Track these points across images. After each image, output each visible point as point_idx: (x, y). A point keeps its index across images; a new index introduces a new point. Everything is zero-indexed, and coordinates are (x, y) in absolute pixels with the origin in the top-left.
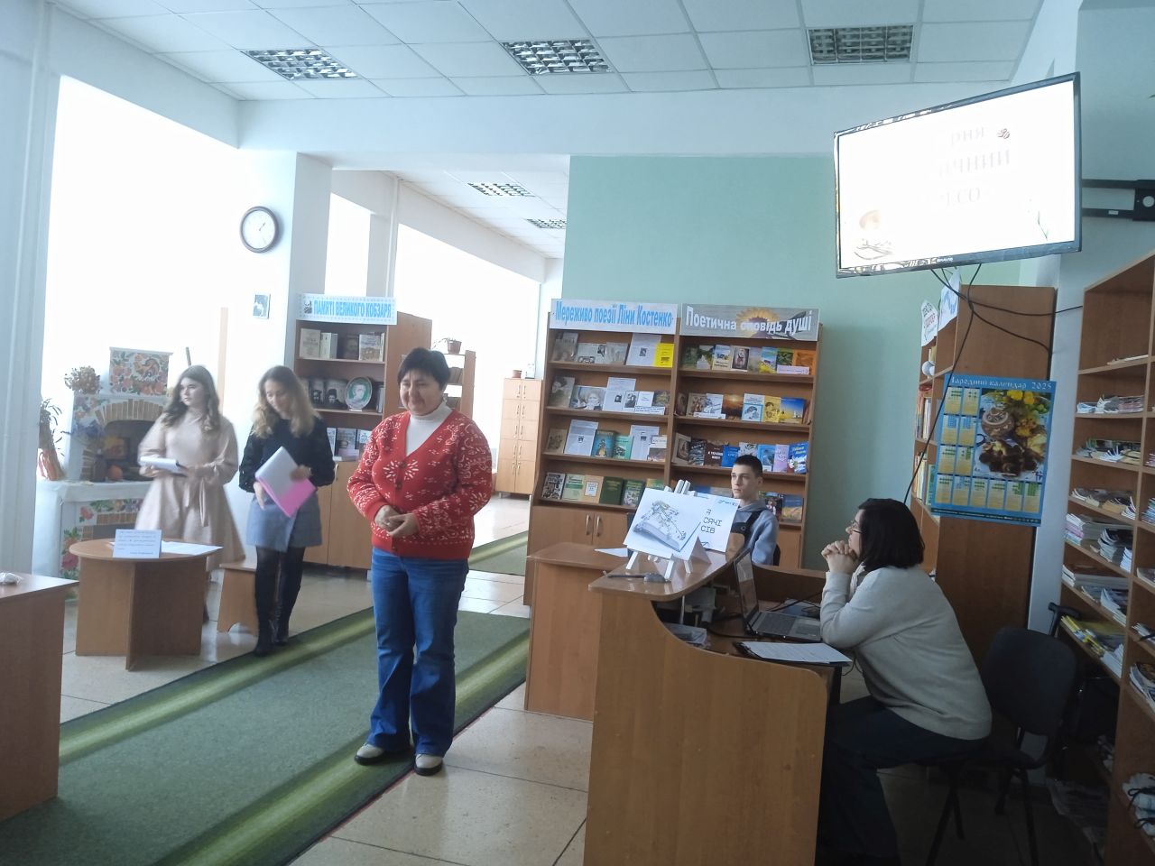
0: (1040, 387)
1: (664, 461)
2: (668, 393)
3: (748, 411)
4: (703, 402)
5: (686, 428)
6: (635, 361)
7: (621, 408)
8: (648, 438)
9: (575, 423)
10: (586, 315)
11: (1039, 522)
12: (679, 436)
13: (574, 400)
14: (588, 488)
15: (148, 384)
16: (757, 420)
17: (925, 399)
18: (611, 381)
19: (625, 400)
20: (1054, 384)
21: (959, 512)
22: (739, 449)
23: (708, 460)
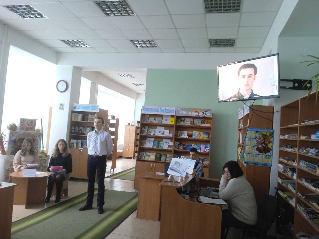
0: (271, 131)
1: (172, 149)
2: (173, 131)
3: (194, 136)
4: (182, 133)
5: (178, 140)
6: (164, 122)
7: (160, 135)
8: (168, 143)
9: (148, 139)
10: (151, 110)
11: (271, 166)
12: (176, 142)
13: (148, 133)
14: (151, 156)
15: (30, 128)
16: (196, 138)
17: (240, 133)
18: (158, 127)
19: (161, 133)
20: (274, 130)
21: (251, 163)
22: (192, 146)
23: (184, 149)
